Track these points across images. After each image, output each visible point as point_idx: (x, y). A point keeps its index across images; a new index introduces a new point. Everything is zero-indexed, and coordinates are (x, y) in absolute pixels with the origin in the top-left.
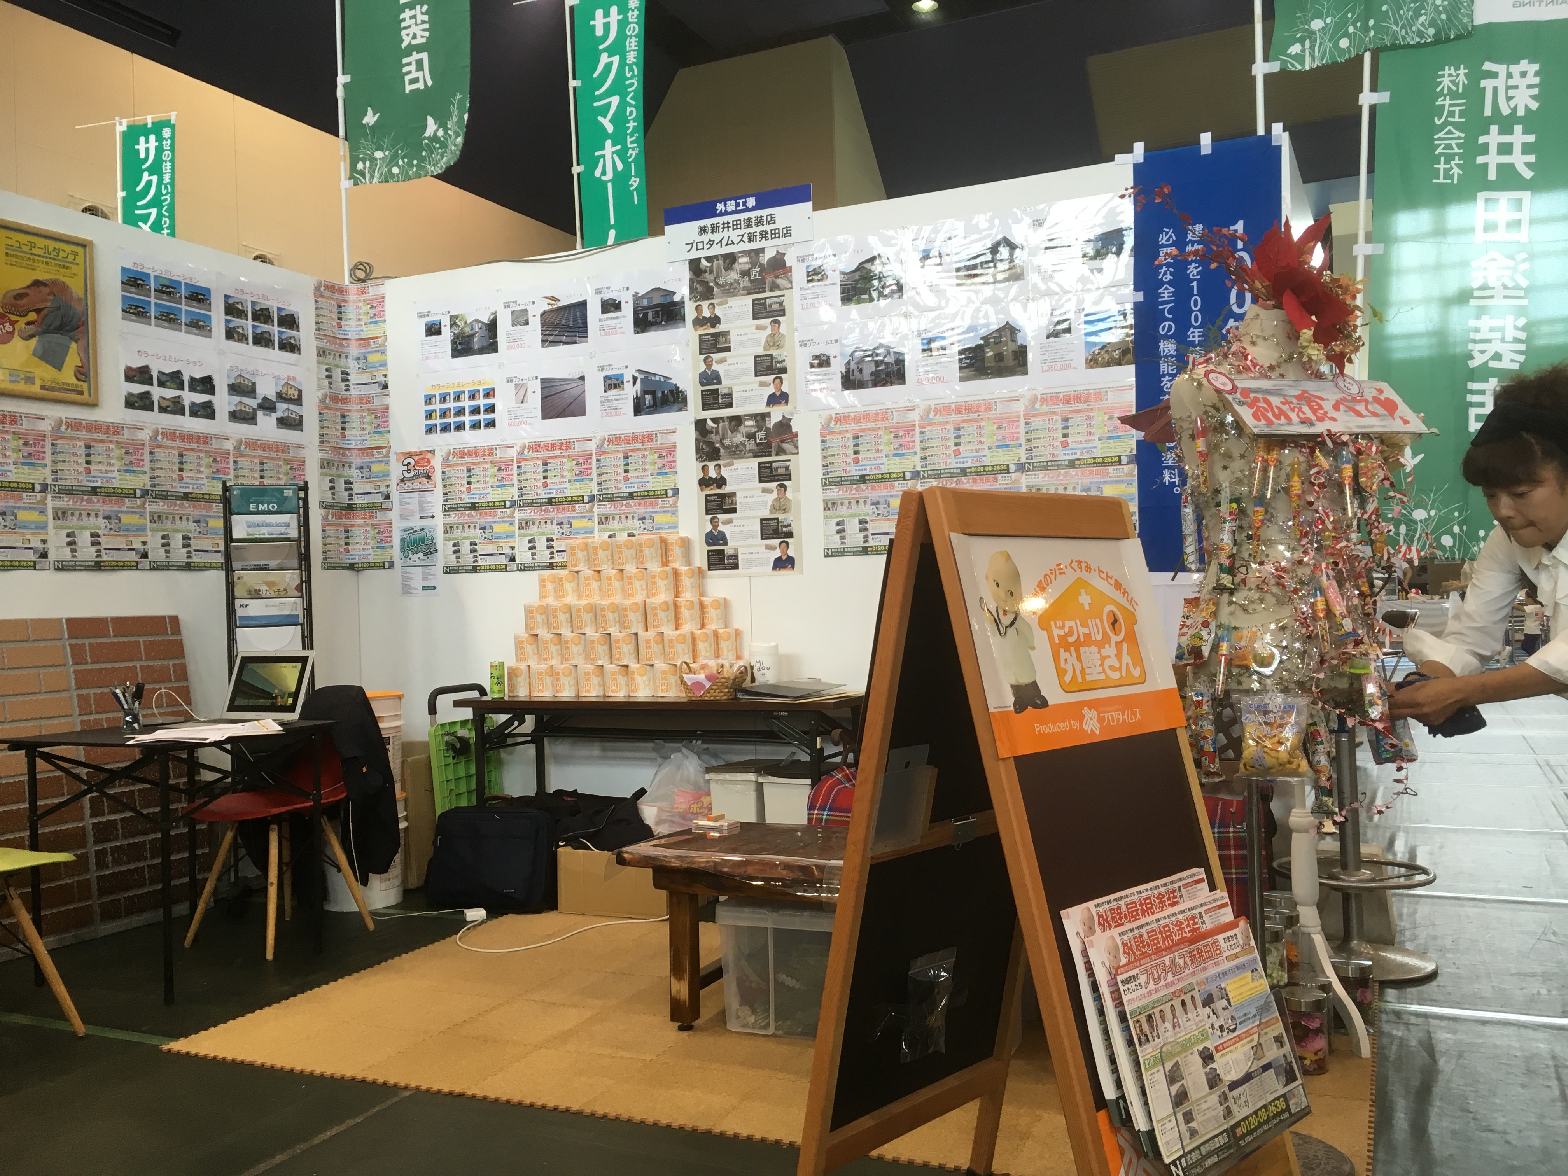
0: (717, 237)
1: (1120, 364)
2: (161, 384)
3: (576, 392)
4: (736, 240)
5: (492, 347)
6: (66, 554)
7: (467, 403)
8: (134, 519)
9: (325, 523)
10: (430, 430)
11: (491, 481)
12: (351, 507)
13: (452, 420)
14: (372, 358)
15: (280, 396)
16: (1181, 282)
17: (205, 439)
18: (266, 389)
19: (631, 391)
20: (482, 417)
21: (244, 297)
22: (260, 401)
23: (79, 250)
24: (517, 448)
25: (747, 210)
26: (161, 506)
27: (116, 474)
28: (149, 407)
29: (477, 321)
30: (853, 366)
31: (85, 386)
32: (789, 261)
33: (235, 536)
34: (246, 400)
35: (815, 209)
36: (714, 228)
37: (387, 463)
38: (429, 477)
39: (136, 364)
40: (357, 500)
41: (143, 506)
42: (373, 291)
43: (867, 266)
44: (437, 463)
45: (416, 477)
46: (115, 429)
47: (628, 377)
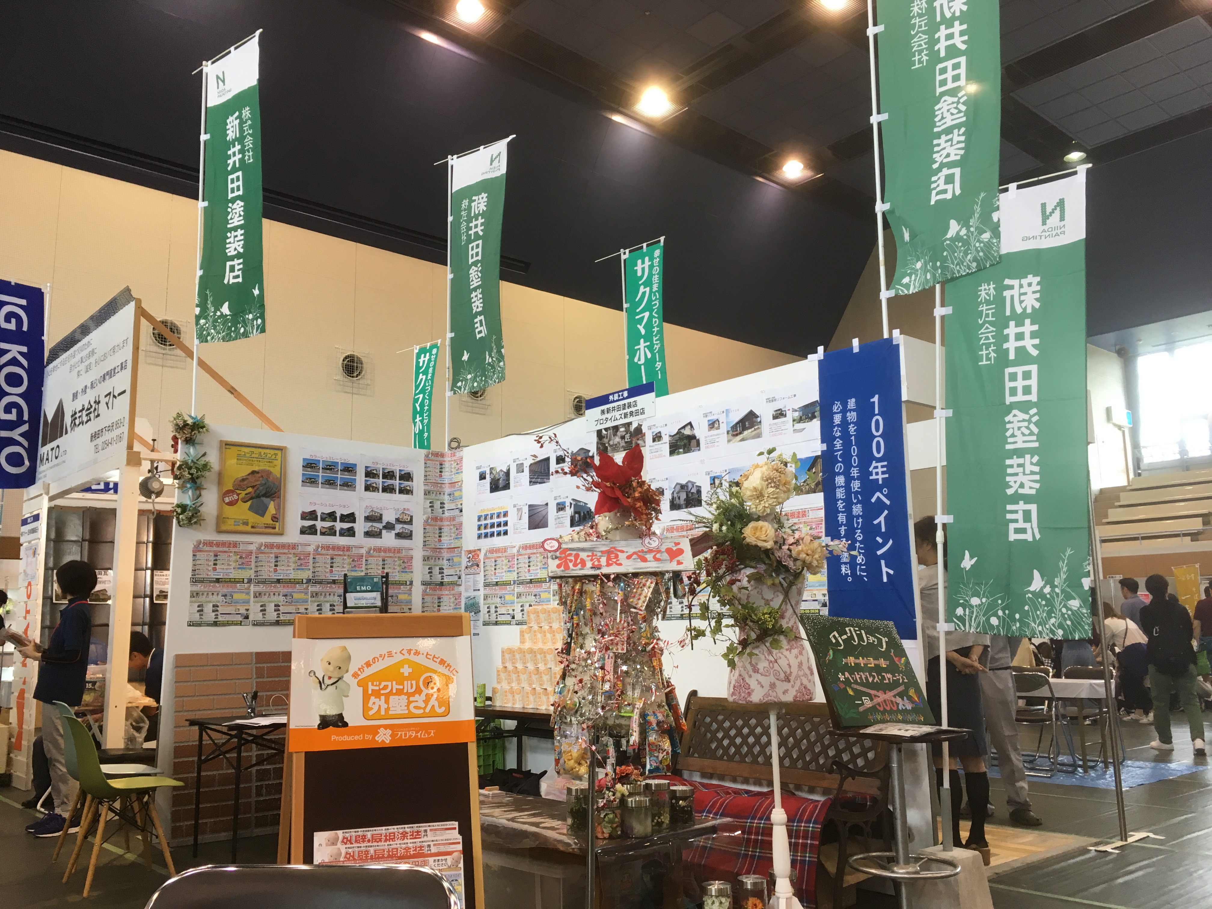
0: (609, 416)
1: (815, 492)
2: (323, 519)
3: (544, 513)
4: (618, 417)
5: (507, 487)
6: (259, 617)
7: (495, 520)
8: (302, 596)
9: (424, 593)
10: (479, 537)
11: (505, 568)
12: (442, 584)
13: (489, 530)
14: (457, 494)
15: (398, 520)
16: (845, 436)
17: (349, 548)
18: (389, 517)
19: (569, 511)
20: (502, 529)
21: (378, 466)
22: (384, 524)
23: (279, 452)
24: (517, 548)
25: (624, 399)
26: (317, 588)
27: (292, 571)
28: (315, 533)
29: (501, 471)
30: (675, 495)
31: (277, 524)
32: (644, 429)
33: (348, 605)
34: (375, 524)
35: (657, 396)
36: (608, 411)
37: (460, 557)
38: (478, 566)
39: (308, 510)
40: (446, 579)
41: (307, 588)
42: (458, 454)
43: (682, 431)
44: (482, 557)
45: (472, 566)
46: (294, 546)
47: (568, 504)
